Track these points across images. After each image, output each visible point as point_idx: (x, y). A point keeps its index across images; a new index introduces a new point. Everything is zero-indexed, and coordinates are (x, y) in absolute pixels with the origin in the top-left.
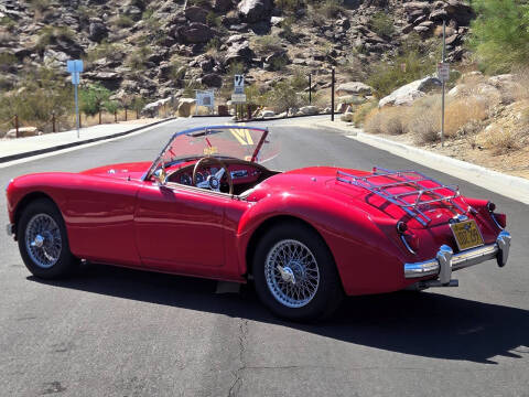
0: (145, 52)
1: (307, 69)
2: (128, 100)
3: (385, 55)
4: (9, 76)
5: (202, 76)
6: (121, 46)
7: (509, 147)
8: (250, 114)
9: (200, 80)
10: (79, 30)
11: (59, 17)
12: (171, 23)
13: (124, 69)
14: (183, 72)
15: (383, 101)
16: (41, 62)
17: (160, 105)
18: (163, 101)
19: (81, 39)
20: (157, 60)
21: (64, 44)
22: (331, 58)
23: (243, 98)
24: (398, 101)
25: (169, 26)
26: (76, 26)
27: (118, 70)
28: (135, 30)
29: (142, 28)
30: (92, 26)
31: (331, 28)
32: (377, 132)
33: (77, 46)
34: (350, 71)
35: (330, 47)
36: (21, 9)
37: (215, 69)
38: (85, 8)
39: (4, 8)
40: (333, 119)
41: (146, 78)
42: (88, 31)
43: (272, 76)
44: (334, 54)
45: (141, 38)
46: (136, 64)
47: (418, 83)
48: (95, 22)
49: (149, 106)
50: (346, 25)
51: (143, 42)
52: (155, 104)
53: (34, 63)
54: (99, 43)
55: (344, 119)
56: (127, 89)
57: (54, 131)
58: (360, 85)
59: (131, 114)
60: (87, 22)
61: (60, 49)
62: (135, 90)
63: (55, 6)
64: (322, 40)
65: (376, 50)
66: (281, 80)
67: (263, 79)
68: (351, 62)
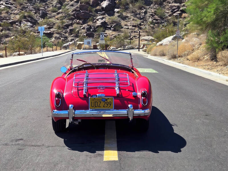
0: (63, 23)
1: (130, 31)
2: (56, 42)
3: (161, 25)
4: (7, 32)
5: (86, 33)
6: (53, 20)
7: (198, 59)
8: (106, 48)
9: (85, 34)
10: (35, 13)
11: (27, 7)
12: (73, 11)
13: (54, 30)
14: (78, 31)
15: (158, 44)
16: (20, 26)
17: (70, 45)
18: (71, 43)
19: (36, 17)
20: (67, 26)
21: (29, 19)
22: (139, 26)
23: (103, 42)
24: (164, 44)
26: (34, 12)
27: (52, 30)
28: (58, 14)
29: (62, 13)
30: (41, 12)
31: (139, 14)
32: (155, 55)
33: (35, 20)
34: (147, 32)
35: (139, 22)
36: (12, 4)
37: (91, 30)
38: (38, 4)
39: (4, 4)
40: (139, 51)
41: (63, 33)
42: (39, 14)
43: (115, 33)
44: (140, 24)
45: (61, 17)
46: (59, 28)
47: (172, 37)
48: (42, 10)
49: (65, 45)
50: (146, 13)
51: (62, 19)
52: (68, 44)
53: (17, 27)
54: (44, 18)
55: (143, 51)
56: (56, 38)
57: (32, 54)
58: (151, 38)
59: (59, 48)
60: (39, 10)
61: (28, 21)
62: (59, 38)
63: (25, 3)
64: (135, 19)
65: (158, 23)
66: (119, 35)
67: (111, 34)
68: (147, 28)
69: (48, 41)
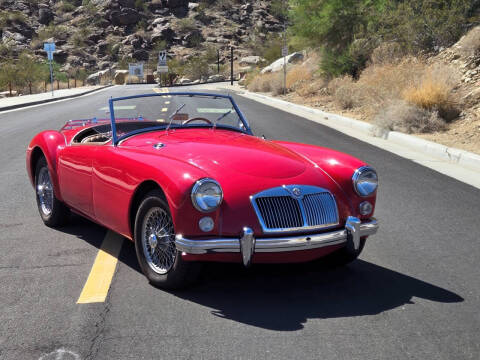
0: (85, 33)
1: (219, 46)
2: (74, 71)
3: (280, 34)
5: (132, 51)
6: (65, 27)
8: (171, 81)
9: (130, 55)
10: (30, 14)
11: (13, 3)
12: (106, 8)
13: (68, 47)
14: (117, 49)
15: (264, 71)
17: (101, 76)
18: (103, 72)
19: (32, 21)
20: (95, 39)
21: (18, 26)
22: (237, 37)
23: (165, 69)
24: (274, 70)
25: (104, 10)
26: (28, 11)
27: (64, 47)
28: (76, 14)
29: (82, 13)
30: (40, 11)
31: (237, 12)
32: (256, 91)
33: (29, 28)
34: (252, 47)
35: (237, 27)
37: (143, 46)
40: (231, 84)
41: (87, 54)
42: (38, 16)
43: (190, 52)
44: (240, 33)
45: (82, 21)
46: (78, 42)
47: (288, 57)
48: (43, 7)
49: (92, 76)
50: (250, 9)
51: (84, 24)
52: (97, 74)
54: (47, 25)
56: (72, 63)
57: (31, 93)
58: (257, 58)
59: (79, 82)
60: (37, 7)
61: (15, 30)
62: (78, 64)
64: (230, 21)
65: (274, 30)
66: (197, 54)
67: (182, 54)
68: (253, 40)
69: (57, 70)
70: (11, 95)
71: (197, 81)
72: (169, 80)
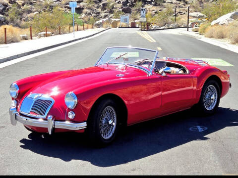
1: (174, 5)
2: (87, 19)
4: (30, 6)
5: (122, 8)
8: (148, 27)
9: (121, 10)
13: (84, 4)
14: (113, 6)
17: (103, 22)
18: (105, 20)
23: (145, 20)
27: (82, 4)
32: (211, 37)
34: (194, 7)
37: (128, 5)
40: (188, 30)
41: (95, 8)
43: (156, 9)
46: (90, 1)
47: (230, 15)
49: (97, 22)
52: (101, 21)
55: (193, 31)
56: (86, 13)
57: (60, 34)
58: (200, 14)
59: (90, 26)
62: (90, 14)
66: (160, 10)
67: (151, 10)
69: (77, 18)
70: (46, 35)
71: (163, 27)
72: (147, 27)
